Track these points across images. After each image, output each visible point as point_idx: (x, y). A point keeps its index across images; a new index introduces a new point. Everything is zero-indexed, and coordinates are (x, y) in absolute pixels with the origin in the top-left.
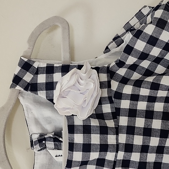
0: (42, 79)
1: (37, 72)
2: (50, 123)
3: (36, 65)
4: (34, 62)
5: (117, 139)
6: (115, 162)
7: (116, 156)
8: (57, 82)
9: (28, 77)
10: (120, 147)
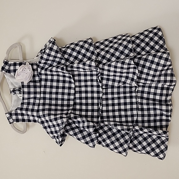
0: (12, 68)
1: (10, 65)
2: (17, 84)
3: (9, 63)
4: (9, 62)
5: (40, 90)
6: (40, 98)
7: (40, 96)
8: (17, 69)
9: (7, 67)
10: (41, 92)
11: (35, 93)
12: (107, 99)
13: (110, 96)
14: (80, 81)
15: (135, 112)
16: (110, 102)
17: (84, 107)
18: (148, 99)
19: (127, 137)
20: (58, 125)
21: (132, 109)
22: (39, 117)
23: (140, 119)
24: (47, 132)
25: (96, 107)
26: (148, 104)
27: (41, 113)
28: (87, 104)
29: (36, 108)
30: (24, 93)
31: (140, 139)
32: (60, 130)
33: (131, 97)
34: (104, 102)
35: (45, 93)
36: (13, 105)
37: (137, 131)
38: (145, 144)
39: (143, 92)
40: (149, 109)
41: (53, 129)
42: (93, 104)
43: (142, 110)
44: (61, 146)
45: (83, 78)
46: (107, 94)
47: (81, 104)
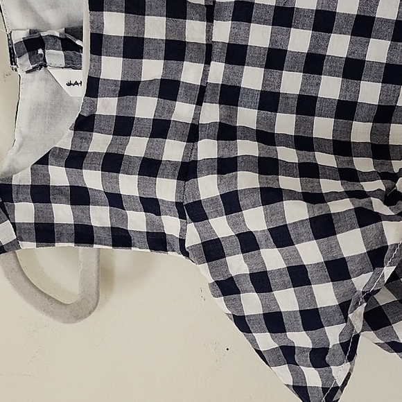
2: (54, 6)
5: (209, 32)
6: (203, 89)
7: (205, 74)
10: (216, 50)
20: (337, 270)
22: (193, 211)
27: (208, 187)
29: (173, 151)
36: (24, 137)
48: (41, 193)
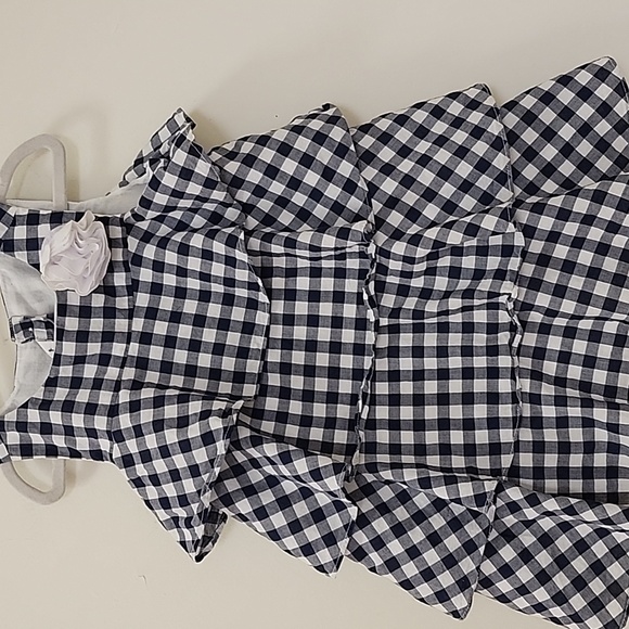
0: (20, 233)
1: (14, 222)
2: (41, 300)
3: (12, 212)
5: (130, 326)
6: (125, 359)
7: (127, 350)
8: (43, 239)
10: (133, 335)
11: (108, 337)
12: (394, 376)
13: (406, 364)
14: (290, 295)
15: (506, 435)
16: (407, 388)
17: (296, 407)
18: (560, 381)
19: (473, 529)
20: (194, 471)
21: (493, 423)
22: (116, 436)
23: (526, 460)
24: (147, 502)
25: (343, 411)
26: (561, 401)
27: (125, 421)
28: (308, 396)
29: (105, 398)
30: (61, 334)
31: (527, 539)
32: (199, 492)
33: (493, 373)
34: (382, 388)
35: (146, 338)
37: (514, 507)
38: (544, 559)
39: (539, 353)
40: (562, 423)
41: (170, 490)
42: (332, 398)
43: (537, 423)
44: (199, 559)
45: (303, 283)
46: (394, 352)
47: (285, 393)
48: (22, 426)
